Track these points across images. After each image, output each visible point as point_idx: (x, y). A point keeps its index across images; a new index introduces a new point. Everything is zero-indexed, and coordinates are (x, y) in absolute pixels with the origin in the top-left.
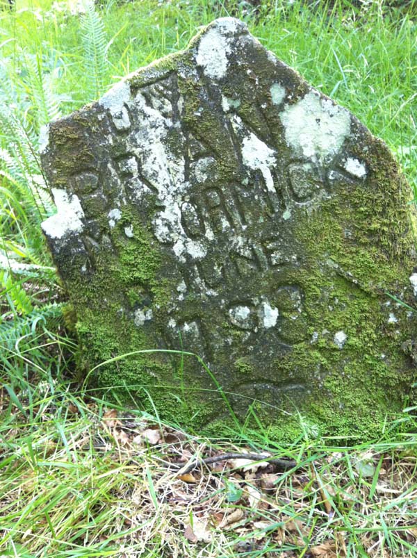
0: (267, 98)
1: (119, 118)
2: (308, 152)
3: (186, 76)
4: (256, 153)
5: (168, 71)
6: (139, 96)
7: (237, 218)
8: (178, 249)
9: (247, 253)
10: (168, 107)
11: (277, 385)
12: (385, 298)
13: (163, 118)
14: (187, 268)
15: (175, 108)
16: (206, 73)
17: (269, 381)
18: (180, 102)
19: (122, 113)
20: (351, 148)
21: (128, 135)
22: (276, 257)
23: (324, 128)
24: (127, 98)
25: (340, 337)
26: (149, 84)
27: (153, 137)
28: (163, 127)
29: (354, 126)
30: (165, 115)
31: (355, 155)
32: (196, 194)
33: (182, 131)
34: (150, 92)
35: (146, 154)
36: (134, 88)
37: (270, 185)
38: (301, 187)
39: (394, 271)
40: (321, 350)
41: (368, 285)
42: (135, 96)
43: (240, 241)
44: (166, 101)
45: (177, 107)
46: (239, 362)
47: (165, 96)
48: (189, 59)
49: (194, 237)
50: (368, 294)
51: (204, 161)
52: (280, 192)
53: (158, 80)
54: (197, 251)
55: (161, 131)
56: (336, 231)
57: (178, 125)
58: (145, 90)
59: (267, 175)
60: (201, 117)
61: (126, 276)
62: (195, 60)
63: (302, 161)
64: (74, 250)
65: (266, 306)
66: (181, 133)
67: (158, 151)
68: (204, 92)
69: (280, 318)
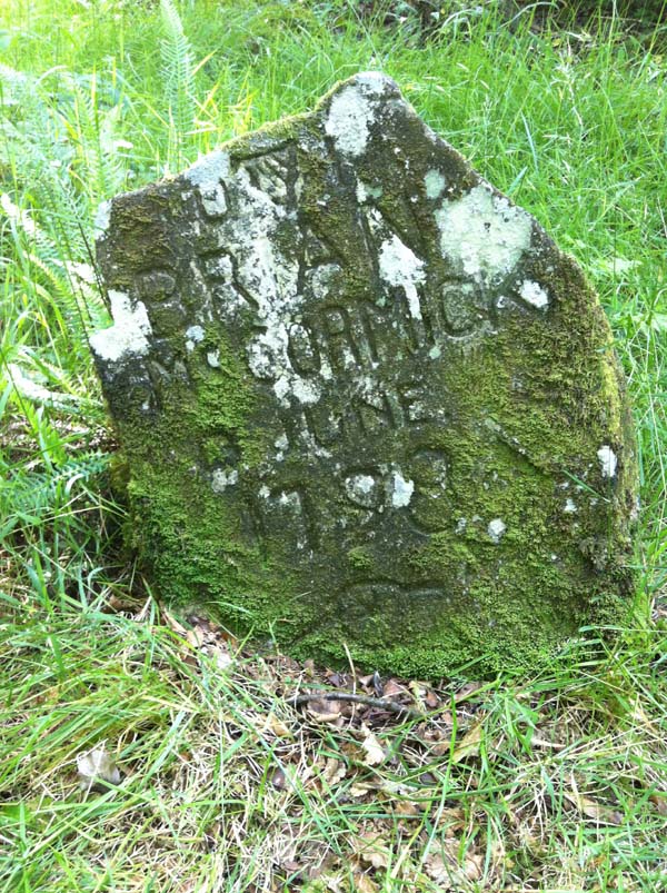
0: (419, 189)
1: (211, 199)
2: (471, 268)
3: (309, 149)
4: (399, 264)
5: (285, 140)
6: (242, 172)
7: (366, 351)
8: (280, 388)
9: (377, 402)
10: (282, 191)
11: (405, 587)
12: (561, 478)
13: (273, 204)
14: (290, 417)
15: (291, 192)
16: (337, 147)
17: (393, 582)
18: (299, 185)
19: (216, 193)
20: (529, 266)
21: (222, 223)
22: (416, 409)
23: (495, 237)
24: (224, 172)
25: (497, 526)
26: (257, 155)
27: (257, 230)
28: (271, 218)
29: (536, 237)
30: (276, 200)
31: (534, 277)
32: (312, 313)
33: (299, 225)
34: (257, 166)
35: (245, 252)
36: (235, 160)
37: (415, 310)
38: (458, 314)
39: (576, 441)
40: (469, 543)
41: (540, 458)
42: (236, 171)
43: (368, 383)
44: (279, 181)
45: (293, 191)
46: (354, 552)
47: (279, 174)
48: (315, 126)
49: (304, 373)
50: (539, 470)
51: (326, 269)
52: (427, 319)
53: (270, 151)
54: (306, 393)
55: (269, 221)
56: (501, 380)
57: (293, 215)
58: (251, 163)
59: (412, 295)
60: (326, 208)
61: (206, 421)
62: (323, 128)
63: (462, 279)
64: (133, 379)
65: (398, 477)
66: (297, 228)
67: (263, 248)
68: (334, 173)
69: (416, 495)
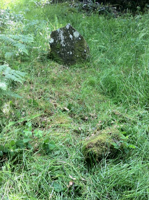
0: (72, 31)
4: (71, 36)
5: (63, 28)
7: (69, 43)
8: (63, 45)
15: (64, 31)
16: (67, 28)
19: (59, 31)
22: (72, 47)
23: (77, 35)
27: (61, 34)
31: (80, 37)
32: (65, 40)
37: (72, 40)
38: (75, 40)
39: (83, 49)
40: (76, 57)
43: (69, 45)
50: (80, 51)
56: (78, 45)
63: (75, 37)
65: (71, 52)
66: (64, 34)
